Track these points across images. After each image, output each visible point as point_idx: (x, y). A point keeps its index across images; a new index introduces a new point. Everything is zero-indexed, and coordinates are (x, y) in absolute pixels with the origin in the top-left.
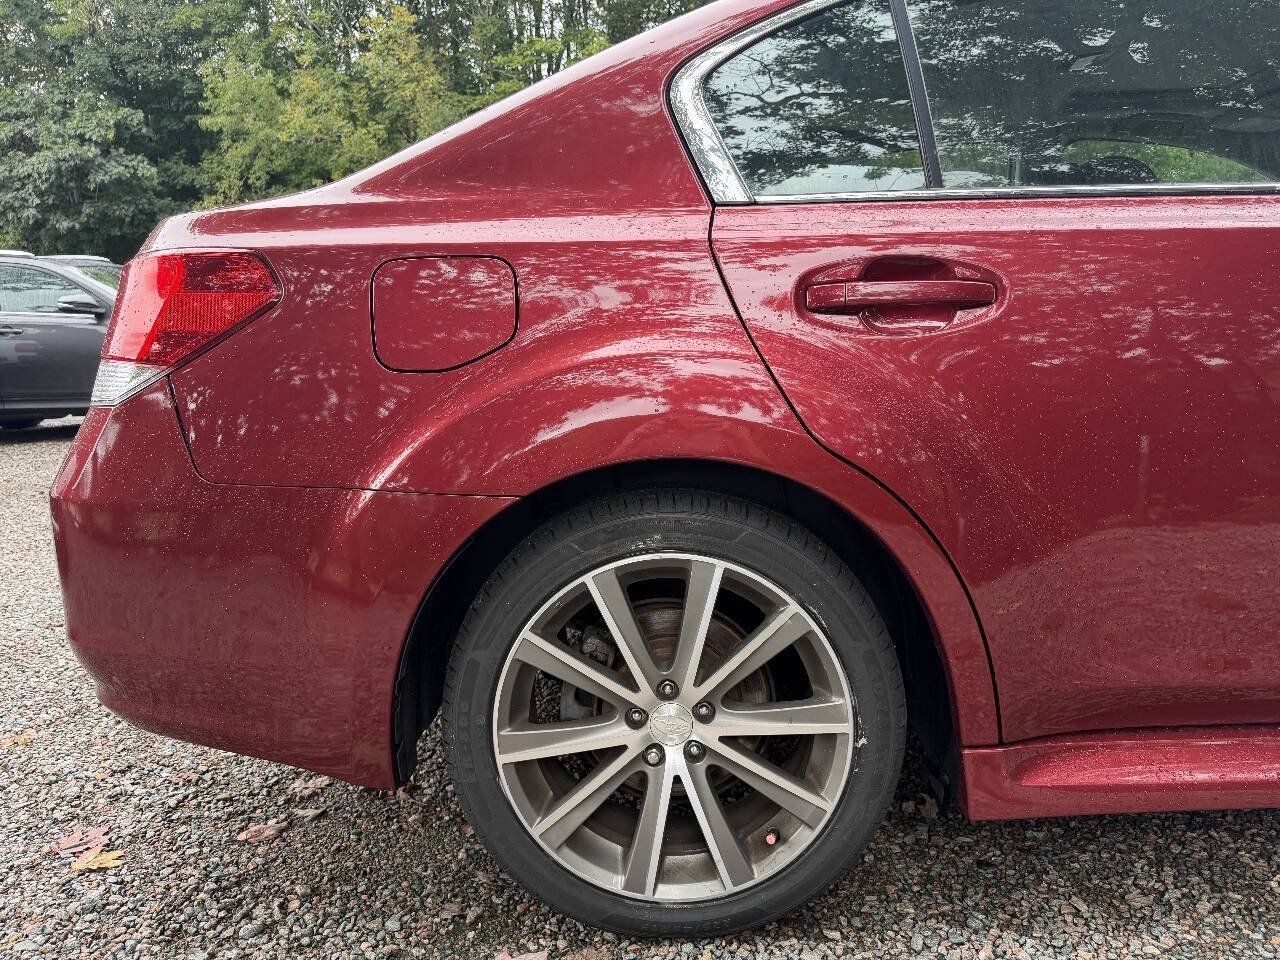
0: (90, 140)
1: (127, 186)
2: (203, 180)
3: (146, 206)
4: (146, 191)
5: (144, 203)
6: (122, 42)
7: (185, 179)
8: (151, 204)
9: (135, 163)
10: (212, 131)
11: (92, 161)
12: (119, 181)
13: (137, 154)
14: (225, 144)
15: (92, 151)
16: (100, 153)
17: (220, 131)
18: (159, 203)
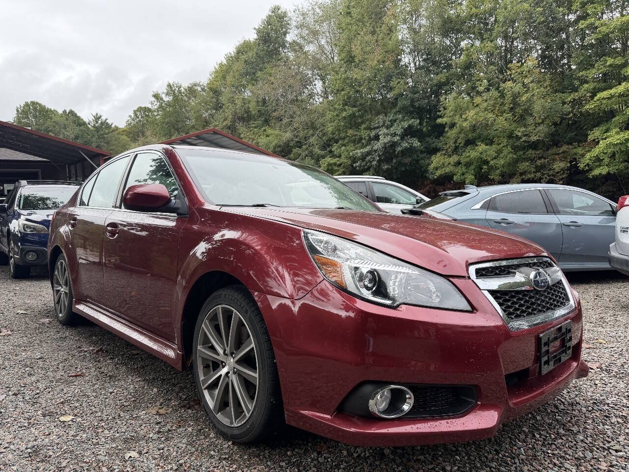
0: (397, 134)
1: (410, 150)
2: (440, 145)
3: (416, 157)
4: (416, 151)
5: (415, 156)
6: (416, 93)
7: (434, 146)
8: (418, 156)
9: (412, 141)
10: (443, 124)
11: (397, 142)
12: (406, 149)
13: (414, 137)
14: (446, 129)
15: (397, 139)
16: (400, 138)
17: (446, 123)
18: (421, 156)
